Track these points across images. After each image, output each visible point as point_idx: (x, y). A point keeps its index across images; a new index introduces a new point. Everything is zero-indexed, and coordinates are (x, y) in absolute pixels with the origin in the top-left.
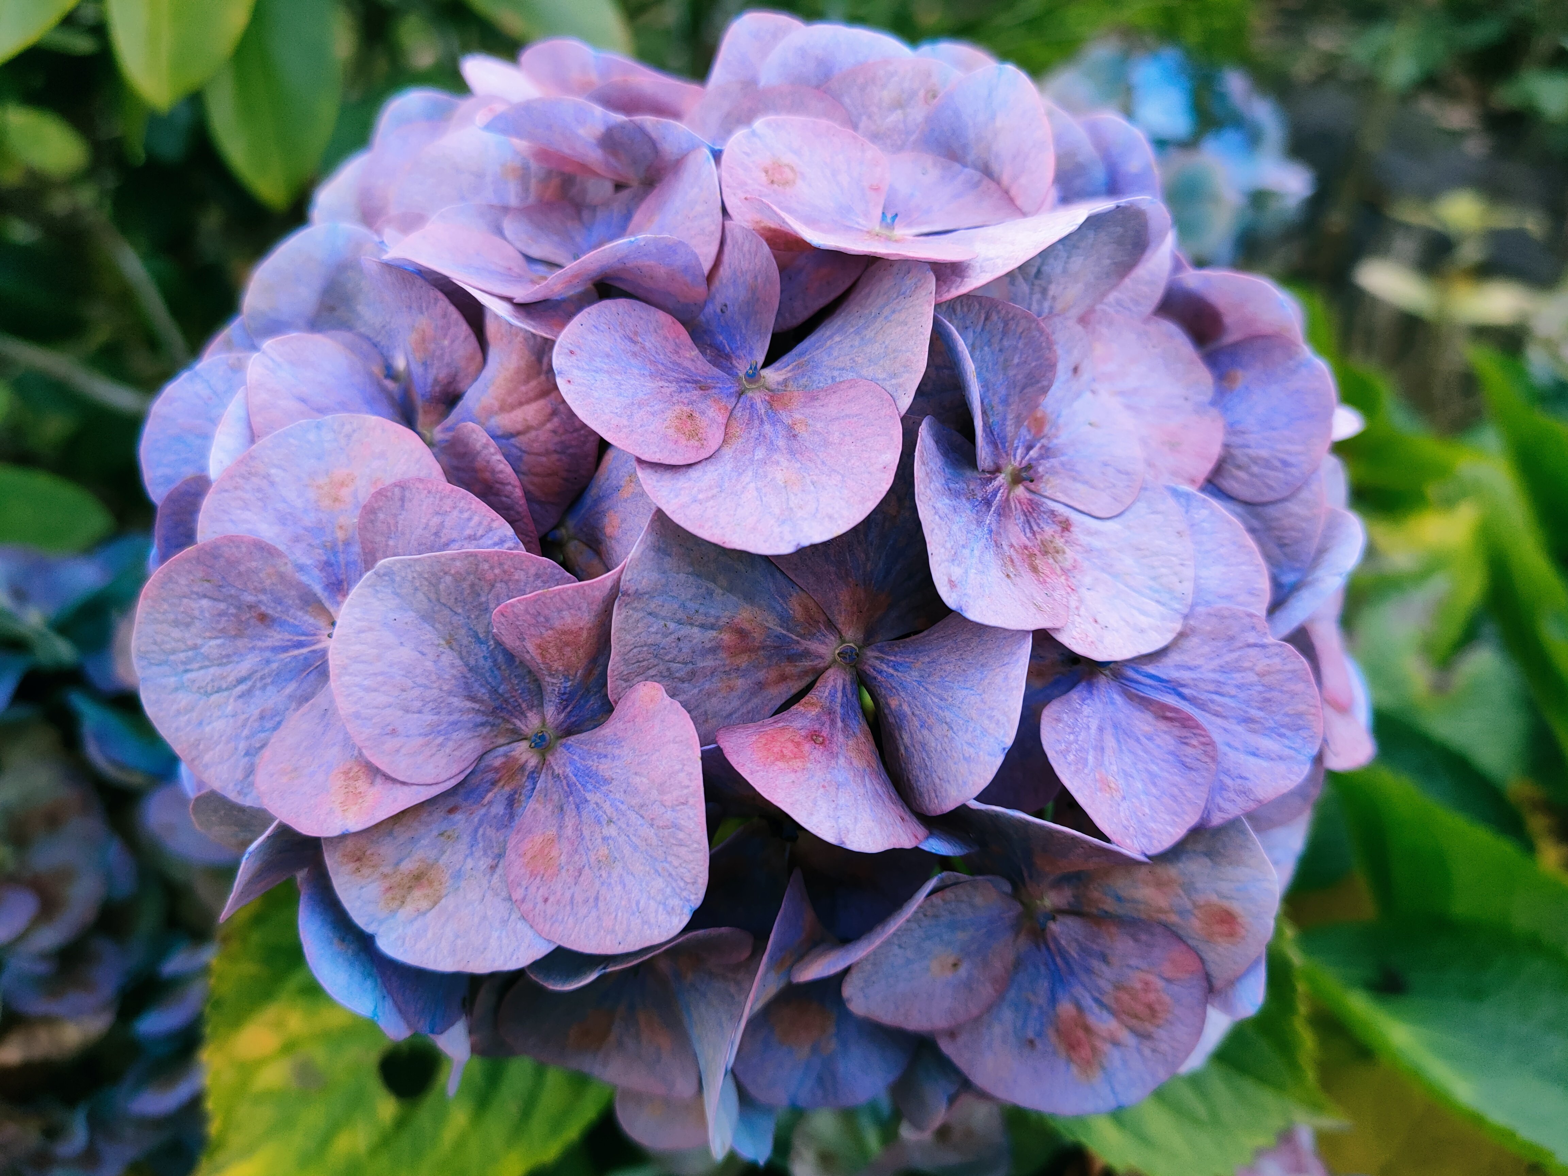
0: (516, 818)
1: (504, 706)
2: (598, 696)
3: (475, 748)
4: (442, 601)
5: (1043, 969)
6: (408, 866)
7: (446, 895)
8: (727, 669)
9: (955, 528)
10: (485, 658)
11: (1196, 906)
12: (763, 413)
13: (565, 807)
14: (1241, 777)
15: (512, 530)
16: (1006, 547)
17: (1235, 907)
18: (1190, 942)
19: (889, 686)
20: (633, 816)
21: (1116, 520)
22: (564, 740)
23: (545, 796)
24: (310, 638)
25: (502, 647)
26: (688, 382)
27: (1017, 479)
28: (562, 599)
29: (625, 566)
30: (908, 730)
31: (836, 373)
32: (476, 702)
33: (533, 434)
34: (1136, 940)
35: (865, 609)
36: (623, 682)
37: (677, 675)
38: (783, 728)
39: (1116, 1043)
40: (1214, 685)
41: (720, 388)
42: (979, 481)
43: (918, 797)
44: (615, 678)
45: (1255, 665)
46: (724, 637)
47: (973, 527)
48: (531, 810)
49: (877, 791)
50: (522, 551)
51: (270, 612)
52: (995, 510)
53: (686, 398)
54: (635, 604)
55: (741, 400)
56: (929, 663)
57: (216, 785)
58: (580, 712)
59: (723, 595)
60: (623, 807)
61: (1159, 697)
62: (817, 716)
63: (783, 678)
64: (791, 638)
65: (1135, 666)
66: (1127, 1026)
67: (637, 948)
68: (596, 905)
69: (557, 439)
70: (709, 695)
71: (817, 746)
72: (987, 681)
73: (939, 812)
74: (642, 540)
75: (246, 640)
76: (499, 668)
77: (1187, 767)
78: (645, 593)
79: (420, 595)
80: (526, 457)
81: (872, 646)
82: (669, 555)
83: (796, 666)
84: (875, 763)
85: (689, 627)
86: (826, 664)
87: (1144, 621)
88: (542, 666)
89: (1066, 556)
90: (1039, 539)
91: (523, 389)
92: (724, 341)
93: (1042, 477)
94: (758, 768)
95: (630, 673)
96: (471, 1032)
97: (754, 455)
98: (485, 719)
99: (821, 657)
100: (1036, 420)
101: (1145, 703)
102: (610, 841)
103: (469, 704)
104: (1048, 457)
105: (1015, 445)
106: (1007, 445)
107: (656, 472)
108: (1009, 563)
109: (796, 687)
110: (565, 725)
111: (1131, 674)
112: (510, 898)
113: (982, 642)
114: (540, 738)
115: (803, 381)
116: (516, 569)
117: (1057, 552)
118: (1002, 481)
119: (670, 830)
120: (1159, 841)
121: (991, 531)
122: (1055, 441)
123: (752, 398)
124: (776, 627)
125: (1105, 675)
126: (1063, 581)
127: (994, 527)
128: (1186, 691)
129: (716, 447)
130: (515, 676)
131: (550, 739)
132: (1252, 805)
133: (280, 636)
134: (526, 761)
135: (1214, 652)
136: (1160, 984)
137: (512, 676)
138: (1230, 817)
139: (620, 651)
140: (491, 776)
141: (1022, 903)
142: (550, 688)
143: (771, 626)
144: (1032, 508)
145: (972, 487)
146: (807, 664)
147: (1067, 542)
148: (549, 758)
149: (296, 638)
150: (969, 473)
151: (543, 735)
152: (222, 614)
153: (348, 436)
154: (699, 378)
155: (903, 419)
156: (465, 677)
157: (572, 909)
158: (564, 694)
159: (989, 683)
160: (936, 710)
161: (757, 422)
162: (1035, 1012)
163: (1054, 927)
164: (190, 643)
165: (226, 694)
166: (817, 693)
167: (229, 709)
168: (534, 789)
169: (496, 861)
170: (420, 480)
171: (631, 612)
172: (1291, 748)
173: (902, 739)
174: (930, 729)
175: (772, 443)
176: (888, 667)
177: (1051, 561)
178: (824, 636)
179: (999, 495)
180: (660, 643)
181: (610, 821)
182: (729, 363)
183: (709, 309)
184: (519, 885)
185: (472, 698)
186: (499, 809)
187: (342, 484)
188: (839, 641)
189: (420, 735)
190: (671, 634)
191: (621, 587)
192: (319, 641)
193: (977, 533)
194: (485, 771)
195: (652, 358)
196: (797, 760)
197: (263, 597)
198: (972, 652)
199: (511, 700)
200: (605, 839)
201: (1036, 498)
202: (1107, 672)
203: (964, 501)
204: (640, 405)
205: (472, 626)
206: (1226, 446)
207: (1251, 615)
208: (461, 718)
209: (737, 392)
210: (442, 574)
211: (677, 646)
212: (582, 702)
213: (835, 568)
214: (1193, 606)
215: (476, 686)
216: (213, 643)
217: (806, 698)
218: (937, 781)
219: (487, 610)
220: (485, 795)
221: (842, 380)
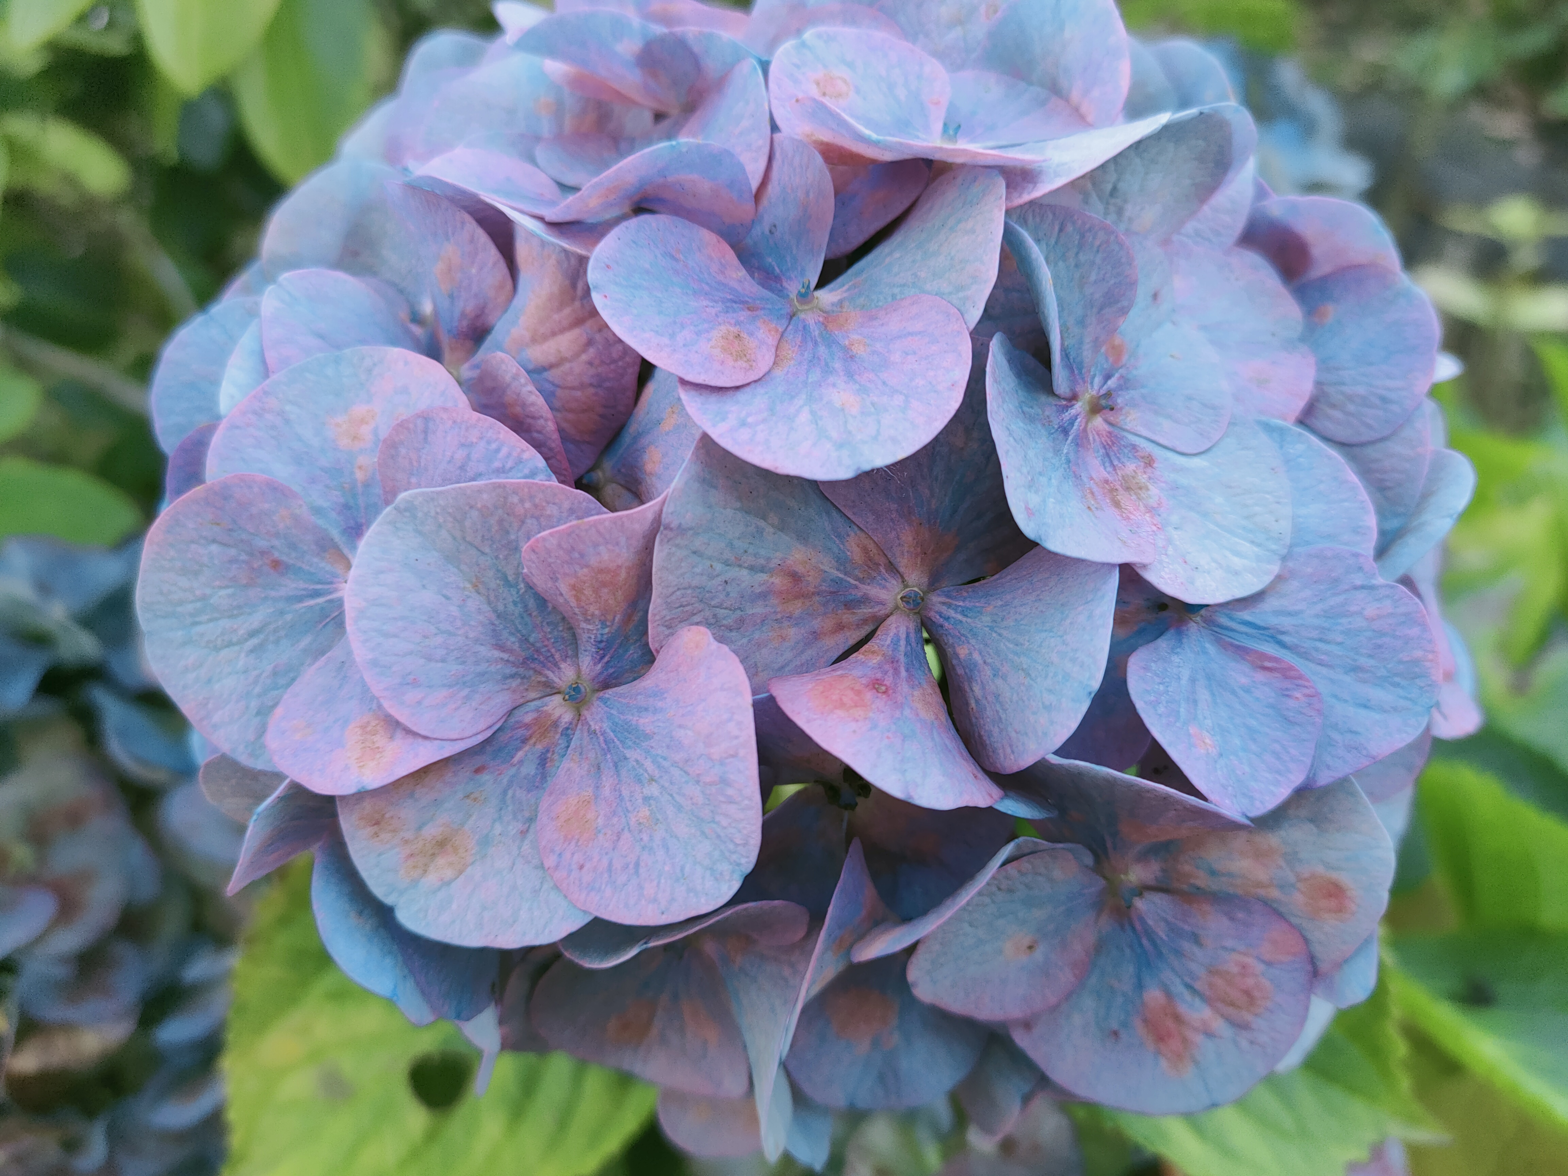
0: (548, 779)
1: (536, 656)
2: (638, 644)
3: (503, 702)
4: (468, 539)
5: (1128, 951)
6: (432, 831)
7: (473, 863)
8: (779, 616)
9: (1031, 454)
10: (515, 603)
11: (1300, 879)
12: (816, 335)
13: (602, 766)
14: (1351, 732)
15: (544, 462)
16: (1085, 480)
17: (1344, 878)
18: (1293, 920)
19: (958, 634)
20: (676, 772)
21: (1203, 456)
22: (601, 694)
23: (581, 754)
24: (326, 587)
25: (533, 591)
26: (735, 302)
27: (1096, 408)
28: (598, 532)
29: (667, 496)
30: (979, 681)
31: (896, 290)
32: (504, 651)
33: (567, 366)
34: (1232, 919)
35: (930, 551)
36: (665, 629)
37: (725, 622)
38: (842, 676)
39: (1209, 1034)
40: (1317, 632)
41: (769, 309)
42: (1054, 408)
43: (991, 754)
44: (657, 623)
45: (1363, 609)
46: (775, 581)
47: (1050, 455)
48: (565, 770)
49: (946, 745)
50: (554, 482)
51: (284, 558)
52: (1073, 439)
53: (733, 318)
54: (679, 541)
55: (793, 322)
56: (1002, 606)
57: (225, 748)
58: (618, 662)
59: (774, 534)
60: (666, 764)
61: (1256, 645)
62: (879, 664)
63: (840, 627)
64: (849, 582)
65: (1229, 612)
66: (1222, 1016)
67: (682, 918)
68: (637, 872)
69: (592, 371)
70: (759, 645)
71: (880, 695)
72: (1068, 621)
73: (1015, 769)
74: (685, 468)
75: (259, 590)
76: (530, 615)
77: (1289, 721)
78: (690, 529)
79: (444, 533)
80: (559, 392)
81: (938, 591)
82: (715, 487)
83: (854, 613)
84: (944, 717)
85: (737, 569)
86: (887, 612)
87: (1237, 562)
88: (577, 610)
89: (1149, 493)
90: (1119, 474)
91: (556, 317)
92: (774, 263)
93: (1121, 409)
94: (815, 717)
95: (673, 618)
96: (501, 1022)
97: (807, 378)
98: (514, 670)
99: (882, 603)
100: (1113, 347)
101: (1241, 652)
102: (652, 802)
103: (497, 654)
104: (1127, 389)
105: (1092, 373)
106: (1084, 371)
107: (701, 395)
108: (1089, 496)
109: (854, 637)
110: (601, 678)
111: (1223, 620)
112: (542, 867)
113: (1061, 580)
114: (574, 689)
115: (861, 300)
116: (548, 503)
117: (1140, 488)
118: (1079, 410)
119: (718, 786)
120: (1261, 802)
121: (1068, 461)
122: (1135, 372)
123: (804, 320)
124: (833, 571)
125: (1196, 623)
126: (1148, 519)
127: (1072, 456)
128: (1286, 639)
129: (765, 369)
130: (548, 623)
131: (586, 693)
132: (1365, 762)
133: (294, 585)
134: (560, 717)
135: (1316, 595)
136: (1260, 967)
137: (544, 624)
138: (1339, 774)
139: (662, 593)
140: (521, 732)
141: (1105, 877)
142: (585, 636)
143: (827, 568)
144: (1112, 441)
145: (1047, 413)
146: (865, 611)
147: (1150, 478)
148: (585, 713)
149: (312, 587)
150: (1043, 398)
151: (578, 687)
152: (233, 561)
153: (369, 371)
154: (747, 299)
155: (971, 334)
156: (493, 624)
157: (610, 876)
158: (601, 642)
159: (1071, 623)
160: (1011, 656)
161: (810, 345)
162: (1120, 1000)
163: (1140, 904)
164: (198, 593)
165: (236, 648)
166: (878, 641)
167: (241, 664)
168: (568, 747)
169: (527, 825)
170: (445, 409)
171: (674, 549)
172: (1406, 698)
173: (973, 691)
174: (1004, 678)
175: (827, 365)
176: (956, 612)
177: (1134, 497)
178: (885, 580)
179: (1076, 424)
180: (706, 586)
181: (652, 779)
182: (778, 286)
183: (757, 231)
184: (552, 851)
185: (501, 648)
186: (530, 769)
187: (363, 421)
188: (901, 586)
189: (444, 685)
190: (717, 576)
191: (663, 520)
192: (336, 590)
193: (1054, 461)
194: (513, 729)
195: (696, 277)
196: (859, 708)
197: (276, 542)
198: (1050, 592)
199: (543, 650)
200: (646, 799)
201: (1116, 431)
202: (1198, 619)
203: (1040, 426)
204: (683, 326)
205: (500, 568)
206: (1319, 384)
207: (1356, 555)
208: (489, 669)
209: (788, 314)
210: (467, 508)
211: (724, 590)
212: (621, 651)
213: (896, 506)
214: (1291, 546)
215: (505, 634)
216: (223, 592)
217: (866, 646)
218: (1013, 734)
219: (517, 549)
220: (515, 754)
221: (903, 296)
